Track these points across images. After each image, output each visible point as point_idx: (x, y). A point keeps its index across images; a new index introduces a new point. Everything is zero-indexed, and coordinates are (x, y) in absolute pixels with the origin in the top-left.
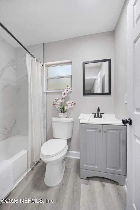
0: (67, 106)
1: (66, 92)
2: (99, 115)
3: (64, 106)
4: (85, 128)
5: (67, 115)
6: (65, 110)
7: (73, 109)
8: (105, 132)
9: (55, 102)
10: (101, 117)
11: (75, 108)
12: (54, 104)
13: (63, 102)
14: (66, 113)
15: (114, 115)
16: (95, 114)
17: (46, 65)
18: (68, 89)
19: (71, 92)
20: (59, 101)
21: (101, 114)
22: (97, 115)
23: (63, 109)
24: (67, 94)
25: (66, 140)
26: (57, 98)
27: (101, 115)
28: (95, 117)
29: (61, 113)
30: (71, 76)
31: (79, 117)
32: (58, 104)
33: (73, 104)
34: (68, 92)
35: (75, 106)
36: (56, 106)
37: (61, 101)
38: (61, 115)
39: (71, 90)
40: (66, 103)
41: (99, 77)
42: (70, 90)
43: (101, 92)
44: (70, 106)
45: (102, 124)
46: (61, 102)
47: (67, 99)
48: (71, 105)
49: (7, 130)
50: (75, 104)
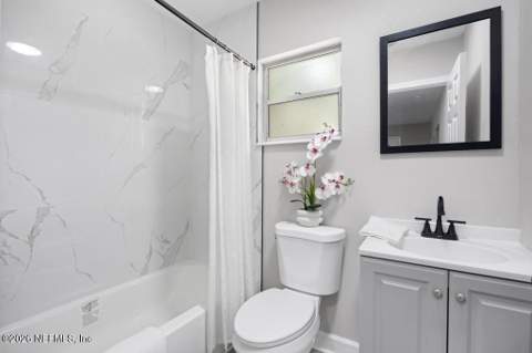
0: (323, 188)
1: (318, 143)
2: (446, 225)
3: (313, 189)
4: (377, 273)
5: (322, 216)
6: (317, 203)
7: (344, 199)
8: (462, 301)
9: (288, 176)
10: (451, 235)
11: (350, 194)
12: (285, 182)
13: (311, 174)
14: (321, 212)
15: (518, 231)
16: (427, 220)
17: (264, 66)
18: (327, 135)
19: (336, 143)
20: (297, 172)
21: (452, 222)
22: (433, 225)
23: (312, 198)
24: (323, 151)
25: (317, 299)
26: (294, 164)
27: (452, 228)
28: (427, 232)
29: (305, 212)
30: (341, 88)
31: (363, 230)
32: (296, 181)
33: (344, 181)
34: (325, 145)
35: (350, 188)
36: (288, 186)
37: (302, 172)
38: (304, 215)
39: (339, 138)
40: (320, 181)
41: (455, 79)
42: (335, 136)
43: (463, 140)
44: (331, 190)
45: (449, 270)
46: (305, 175)
47: (324, 164)
48: (337, 187)
49: (168, 246)
50: (350, 182)
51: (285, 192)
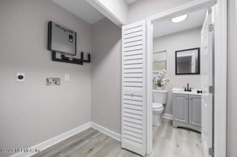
0: (163, 82)
3: (160, 82)
4: (176, 96)
7: (167, 85)
8: (191, 99)
10: (190, 91)
11: (169, 84)
13: (160, 79)
14: (162, 87)
16: (185, 88)
19: (166, 73)
22: (187, 89)
23: (160, 84)
24: (163, 74)
25: (162, 105)
26: (155, 77)
28: (185, 90)
30: (166, 60)
31: (172, 90)
32: (156, 80)
37: (158, 79)
38: (158, 88)
40: (162, 80)
44: (165, 82)
47: (163, 77)
50: (168, 81)
51: (153, 83)
